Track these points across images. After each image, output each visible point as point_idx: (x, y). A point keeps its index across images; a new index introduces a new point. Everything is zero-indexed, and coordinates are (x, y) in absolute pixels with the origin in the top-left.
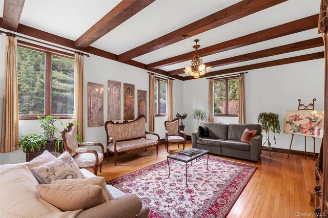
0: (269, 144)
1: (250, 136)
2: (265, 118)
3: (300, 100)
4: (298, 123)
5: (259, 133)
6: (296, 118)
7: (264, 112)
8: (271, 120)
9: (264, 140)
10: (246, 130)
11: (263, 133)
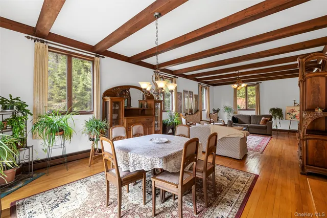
0: (277, 127)
1: (266, 121)
2: (274, 112)
3: (295, 101)
4: (294, 114)
5: (271, 120)
6: (293, 111)
7: (273, 107)
8: (277, 112)
9: (274, 124)
10: (263, 118)
11: (273, 120)
